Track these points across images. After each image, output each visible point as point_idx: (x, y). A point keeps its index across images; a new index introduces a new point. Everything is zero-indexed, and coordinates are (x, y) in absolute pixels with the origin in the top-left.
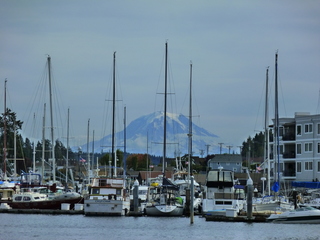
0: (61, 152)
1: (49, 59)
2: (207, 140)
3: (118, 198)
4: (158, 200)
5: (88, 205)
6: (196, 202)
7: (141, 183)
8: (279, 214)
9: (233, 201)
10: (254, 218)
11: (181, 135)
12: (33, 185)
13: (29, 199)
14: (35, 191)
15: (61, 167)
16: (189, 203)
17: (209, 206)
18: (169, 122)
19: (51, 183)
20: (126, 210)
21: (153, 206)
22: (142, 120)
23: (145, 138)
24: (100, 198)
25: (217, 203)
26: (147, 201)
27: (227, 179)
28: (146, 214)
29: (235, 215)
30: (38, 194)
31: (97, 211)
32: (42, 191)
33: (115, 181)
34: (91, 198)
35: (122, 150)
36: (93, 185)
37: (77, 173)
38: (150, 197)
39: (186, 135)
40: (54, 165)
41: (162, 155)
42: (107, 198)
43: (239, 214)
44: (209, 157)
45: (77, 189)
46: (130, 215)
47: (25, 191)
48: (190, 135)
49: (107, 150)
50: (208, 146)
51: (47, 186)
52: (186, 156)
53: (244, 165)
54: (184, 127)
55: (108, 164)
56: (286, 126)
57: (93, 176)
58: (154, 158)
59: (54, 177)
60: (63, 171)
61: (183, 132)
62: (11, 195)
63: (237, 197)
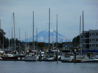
0: (17, 42)
1: (14, 13)
2: (62, 38)
3: (35, 56)
4: (47, 56)
5: (26, 58)
6: (59, 57)
7: (42, 51)
8: (84, 60)
9: (70, 56)
10: (76, 61)
11: (54, 36)
12: (9, 52)
13: (8, 56)
14: (10, 54)
15: (18, 47)
16: (57, 57)
17: (63, 58)
18: (50, 32)
19: (14, 51)
20: (37, 59)
21: (46, 58)
22: (42, 32)
23: (43, 38)
24: (30, 56)
25: (65, 57)
26: (44, 56)
27: (68, 50)
28: (43, 60)
29: (71, 61)
30: (10, 55)
31: (29, 60)
32: (12, 54)
33: (34, 51)
34: (27, 56)
35: (36, 41)
36: (27, 52)
37: (23, 48)
38: (45, 55)
39: (56, 36)
40: (15, 46)
41: (48, 42)
42: (32, 56)
43: (72, 60)
44: (63, 43)
45: (22, 53)
46: (39, 61)
47: (7, 54)
48: (57, 36)
49: (32, 41)
50: (62, 40)
51: (13, 52)
52: (56, 43)
53: (73, 45)
54: (55, 34)
55: (32, 45)
56: (86, 33)
57: (27, 49)
58: (46, 43)
59: (16, 49)
60: (18, 48)
61: (55, 35)
62: (2, 55)
63: (71, 55)
